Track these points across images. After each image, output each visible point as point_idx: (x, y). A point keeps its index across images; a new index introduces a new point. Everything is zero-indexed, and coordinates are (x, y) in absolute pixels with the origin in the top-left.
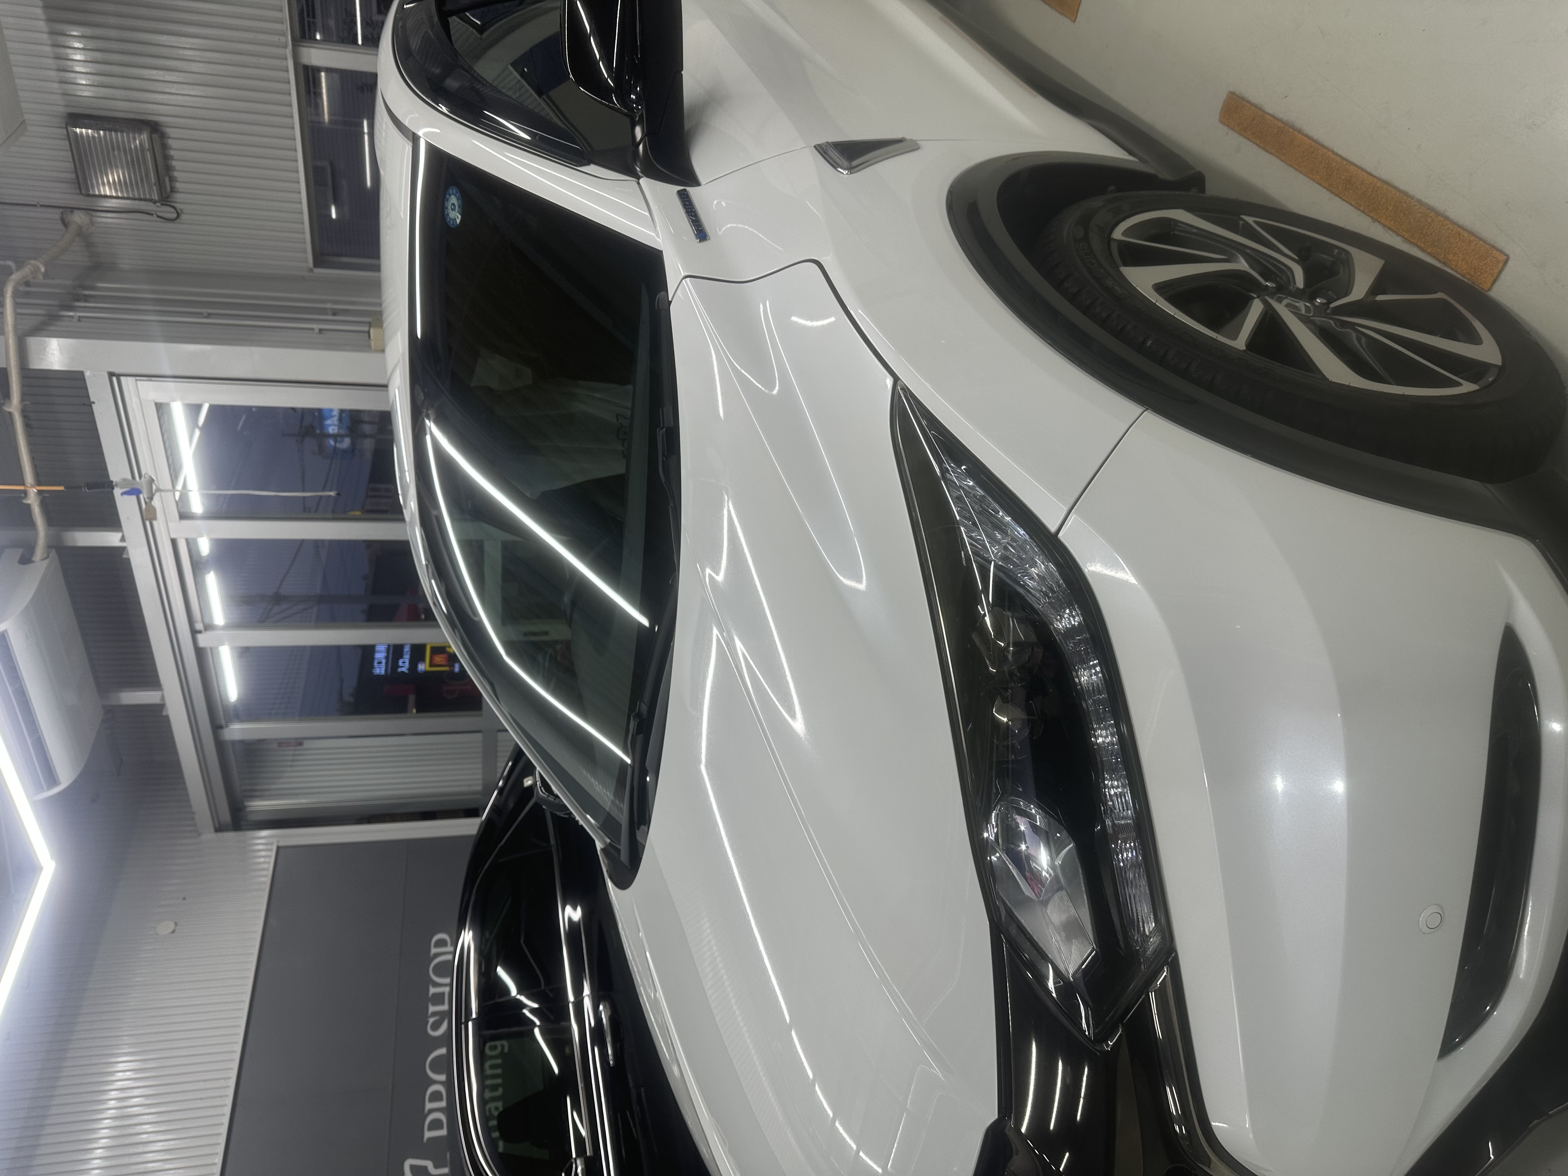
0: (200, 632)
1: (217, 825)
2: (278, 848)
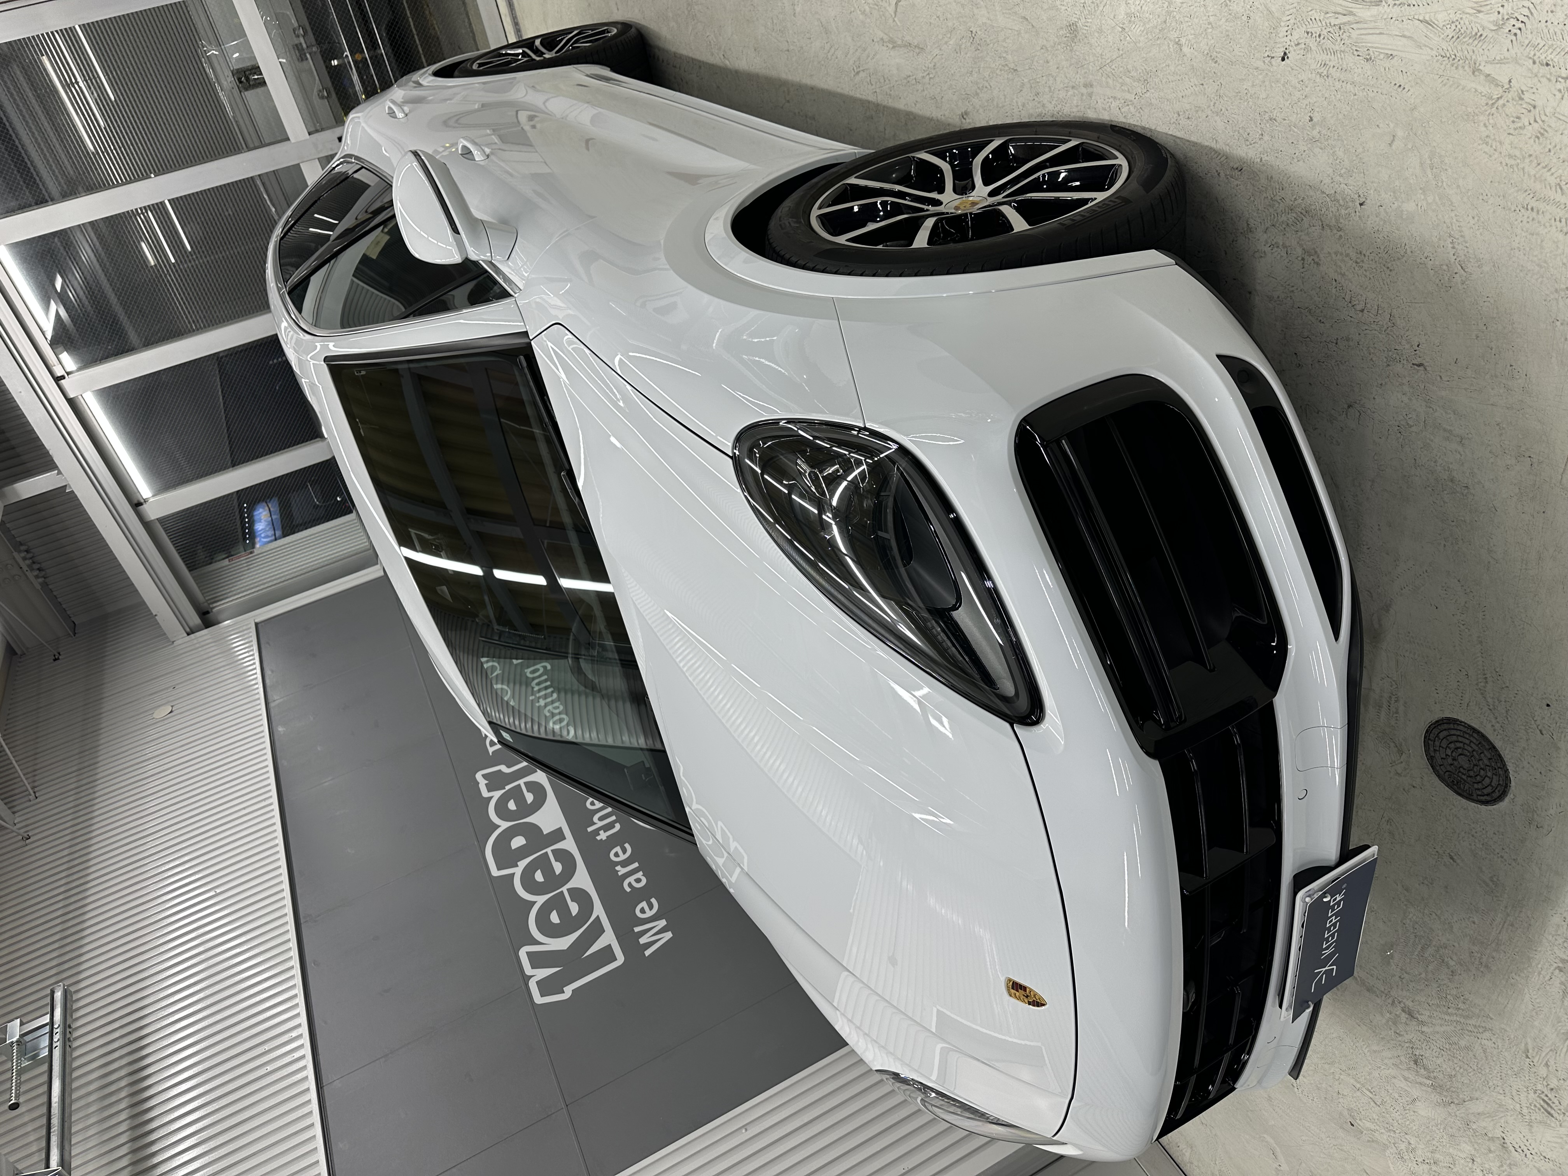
0: (63, 377)
1: (188, 630)
2: (257, 624)
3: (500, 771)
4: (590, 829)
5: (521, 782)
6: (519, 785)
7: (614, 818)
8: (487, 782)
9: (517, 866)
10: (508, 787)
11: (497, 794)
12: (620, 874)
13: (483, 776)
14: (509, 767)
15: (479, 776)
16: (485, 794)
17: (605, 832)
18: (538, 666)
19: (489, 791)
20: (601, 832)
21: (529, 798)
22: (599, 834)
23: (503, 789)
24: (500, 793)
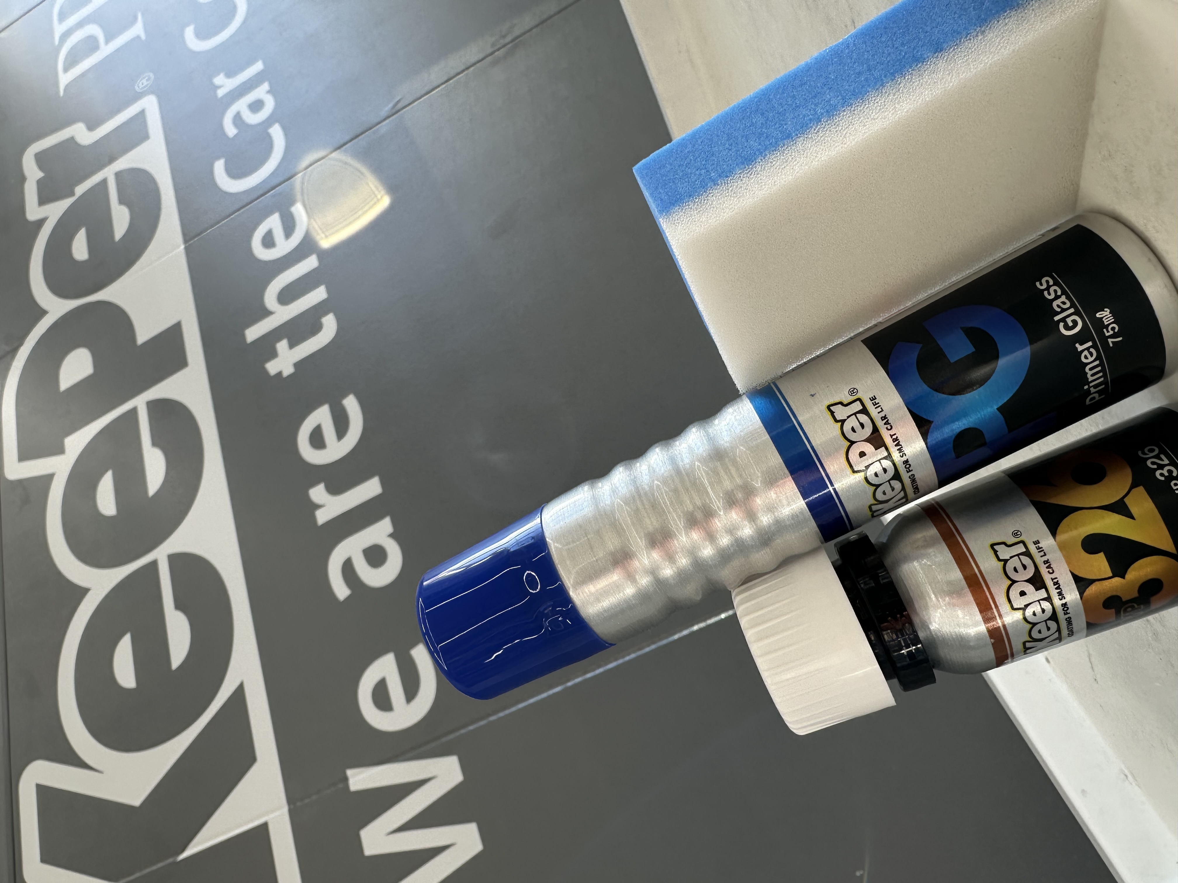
3: (71, 140)
4: (253, 333)
5: (111, 172)
7: (319, 294)
8: (40, 175)
9: (60, 450)
11: (56, 211)
12: (322, 517)
14: (93, 125)
15: (28, 156)
16: (33, 210)
17: (292, 346)
20: (282, 346)
22: (273, 354)
23: (72, 194)
24: (63, 205)
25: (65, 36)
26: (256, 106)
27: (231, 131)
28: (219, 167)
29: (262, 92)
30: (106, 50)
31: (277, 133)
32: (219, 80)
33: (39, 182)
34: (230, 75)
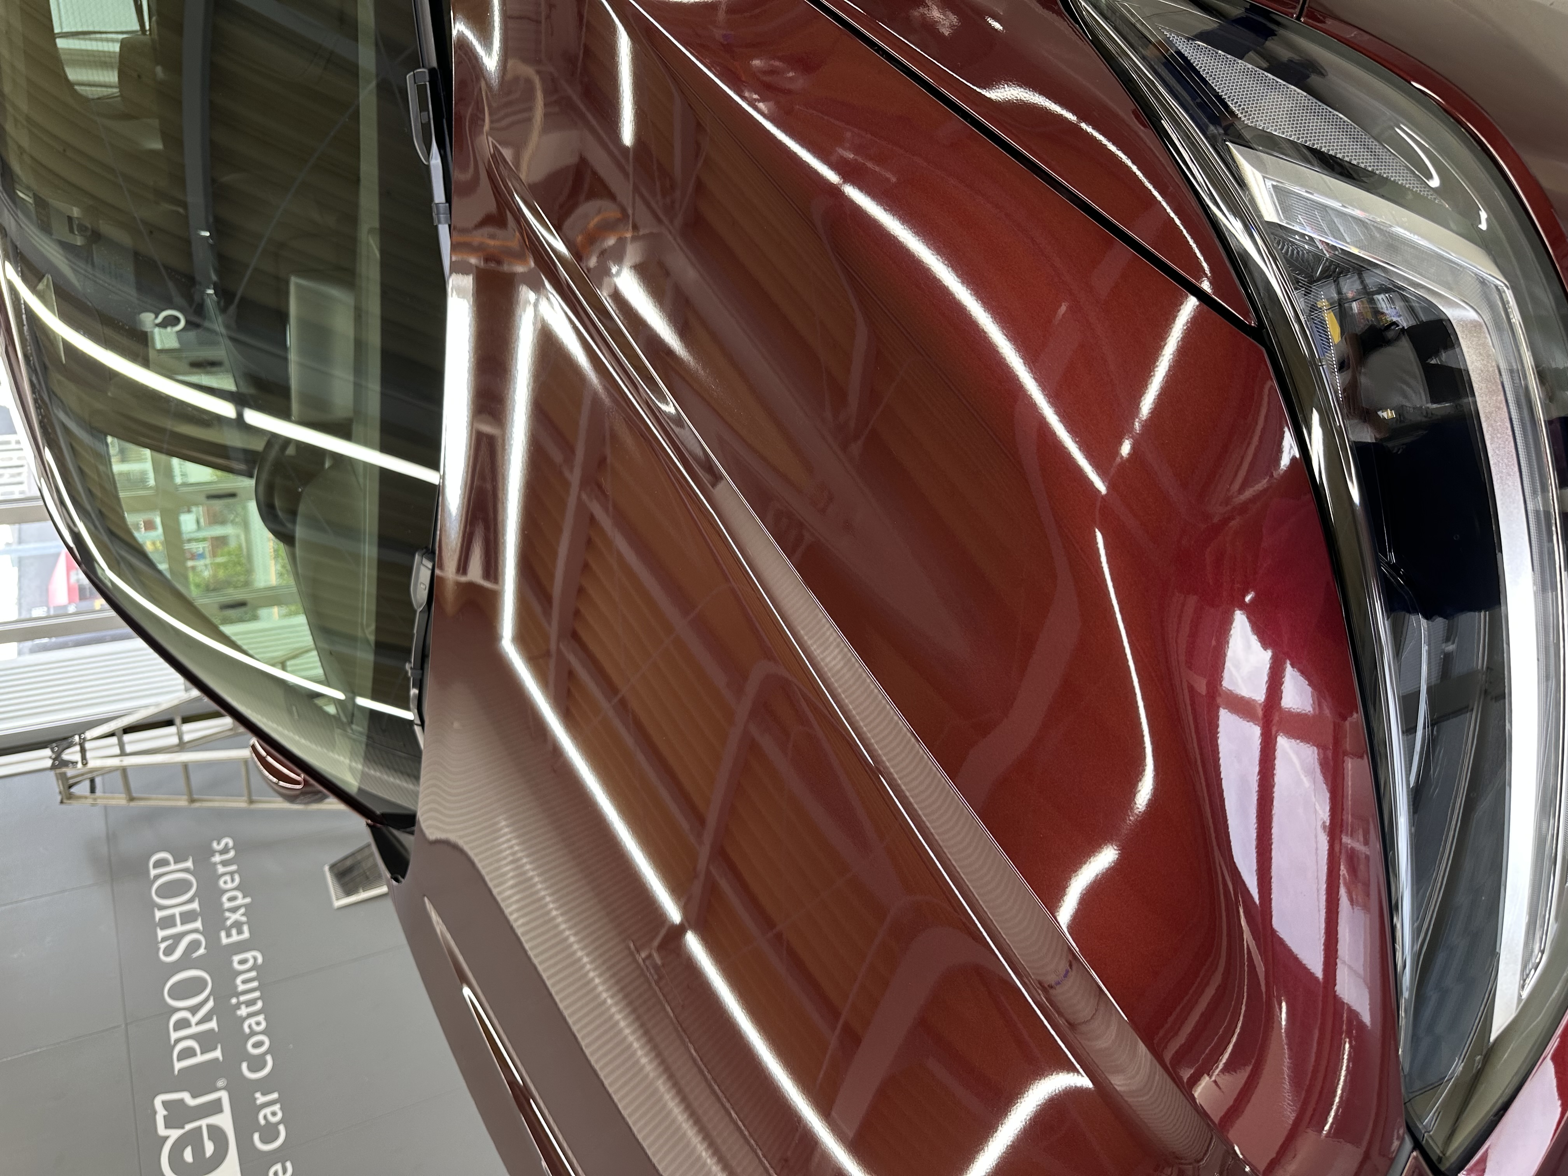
3: (182, 1101)
5: (204, 1123)
6: (200, 1128)
8: (165, 1113)
10: (188, 1127)
11: (175, 1134)
13: (165, 1104)
14: (194, 1096)
15: (158, 1101)
16: (162, 1131)
18: (248, 955)
19: (166, 1127)
21: (209, 1148)
23: (183, 1128)
24: (179, 1132)
25: (178, 1041)
26: (274, 1114)
27: (262, 1122)
28: (256, 1136)
29: (277, 1108)
30: (200, 1058)
31: (282, 1128)
32: (258, 1095)
33: (165, 1117)
34: (263, 1094)
